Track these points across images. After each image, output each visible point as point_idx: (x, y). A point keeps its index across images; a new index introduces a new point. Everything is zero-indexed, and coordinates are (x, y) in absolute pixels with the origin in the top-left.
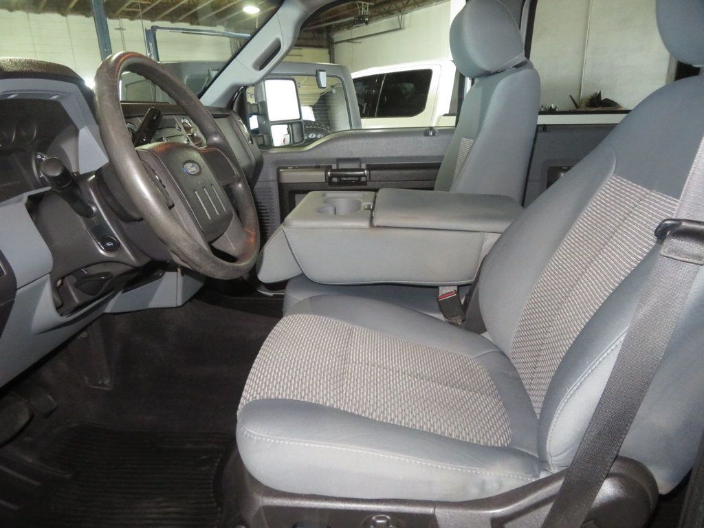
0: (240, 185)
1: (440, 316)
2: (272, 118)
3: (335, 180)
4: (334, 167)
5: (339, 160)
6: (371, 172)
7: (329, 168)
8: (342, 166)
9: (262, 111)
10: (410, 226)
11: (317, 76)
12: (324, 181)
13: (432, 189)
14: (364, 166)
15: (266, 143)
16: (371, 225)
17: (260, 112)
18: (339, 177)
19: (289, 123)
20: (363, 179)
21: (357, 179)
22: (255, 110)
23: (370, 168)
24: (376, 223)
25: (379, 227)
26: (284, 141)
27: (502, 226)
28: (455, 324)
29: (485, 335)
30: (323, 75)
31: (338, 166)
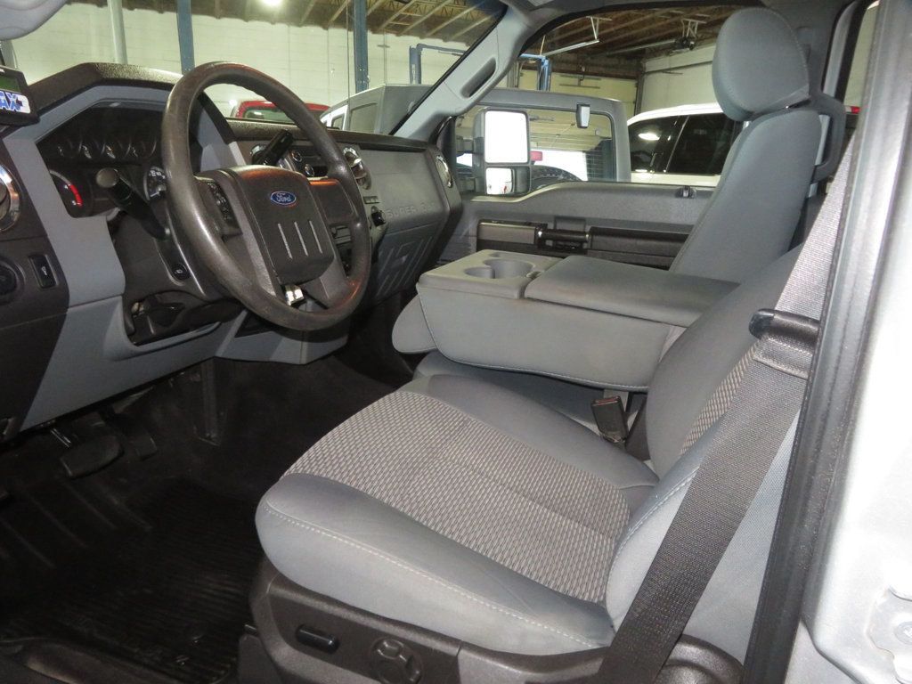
1: (594, 427)
2: (489, 157)
3: (550, 243)
4: (551, 226)
5: (558, 219)
6: (594, 237)
7: (543, 227)
8: (560, 226)
9: (478, 150)
11: (578, 111)
12: (532, 243)
14: (587, 229)
15: (478, 189)
16: (522, 295)
17: (475, 151)
18: (556, 240)
19: (513, 167)
20: (583, 245)
21: (578, 245)
22: (469, 148)
23: (594, 232)
24: (528, 293)
25: (529, 298)
26: (505, 188)
28: (609, 441)
29: (648, 463)
30: (585, 111)
31: (555, 226)
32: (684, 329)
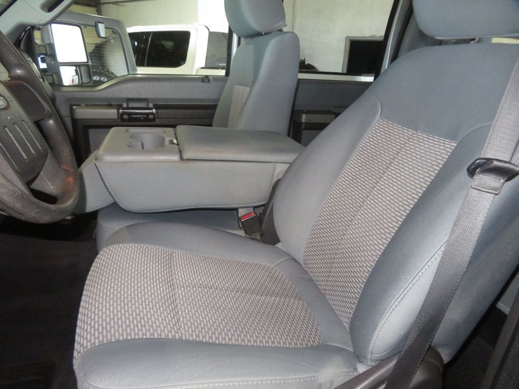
0: (51, 122)
2: (60, 58)
3: (126, 117)
4: (125, 105)
5: (129, 100)
6: (159, 111)
7: (119, 107)
8: (131, 105)
9: (50, 53)
10: (216, 159)
11: (96, 26)
12: (117, 118)
13: (210, 125)
14: (151, 105)
15: (56, 83)
16: (182, 159)
17: (49, 54)
18: (129, 114)
19: (77, 65)
20: (151, 116)
21: (145, 116)
22: (43, 51)
23: (157, 107)
24: (185, 156)
25: (188, 160)
26: (73, 81)
27: (290, 158)
29: (279, 245)
30: (101, 27)
31: (128, 105)
32: (289, 165)
